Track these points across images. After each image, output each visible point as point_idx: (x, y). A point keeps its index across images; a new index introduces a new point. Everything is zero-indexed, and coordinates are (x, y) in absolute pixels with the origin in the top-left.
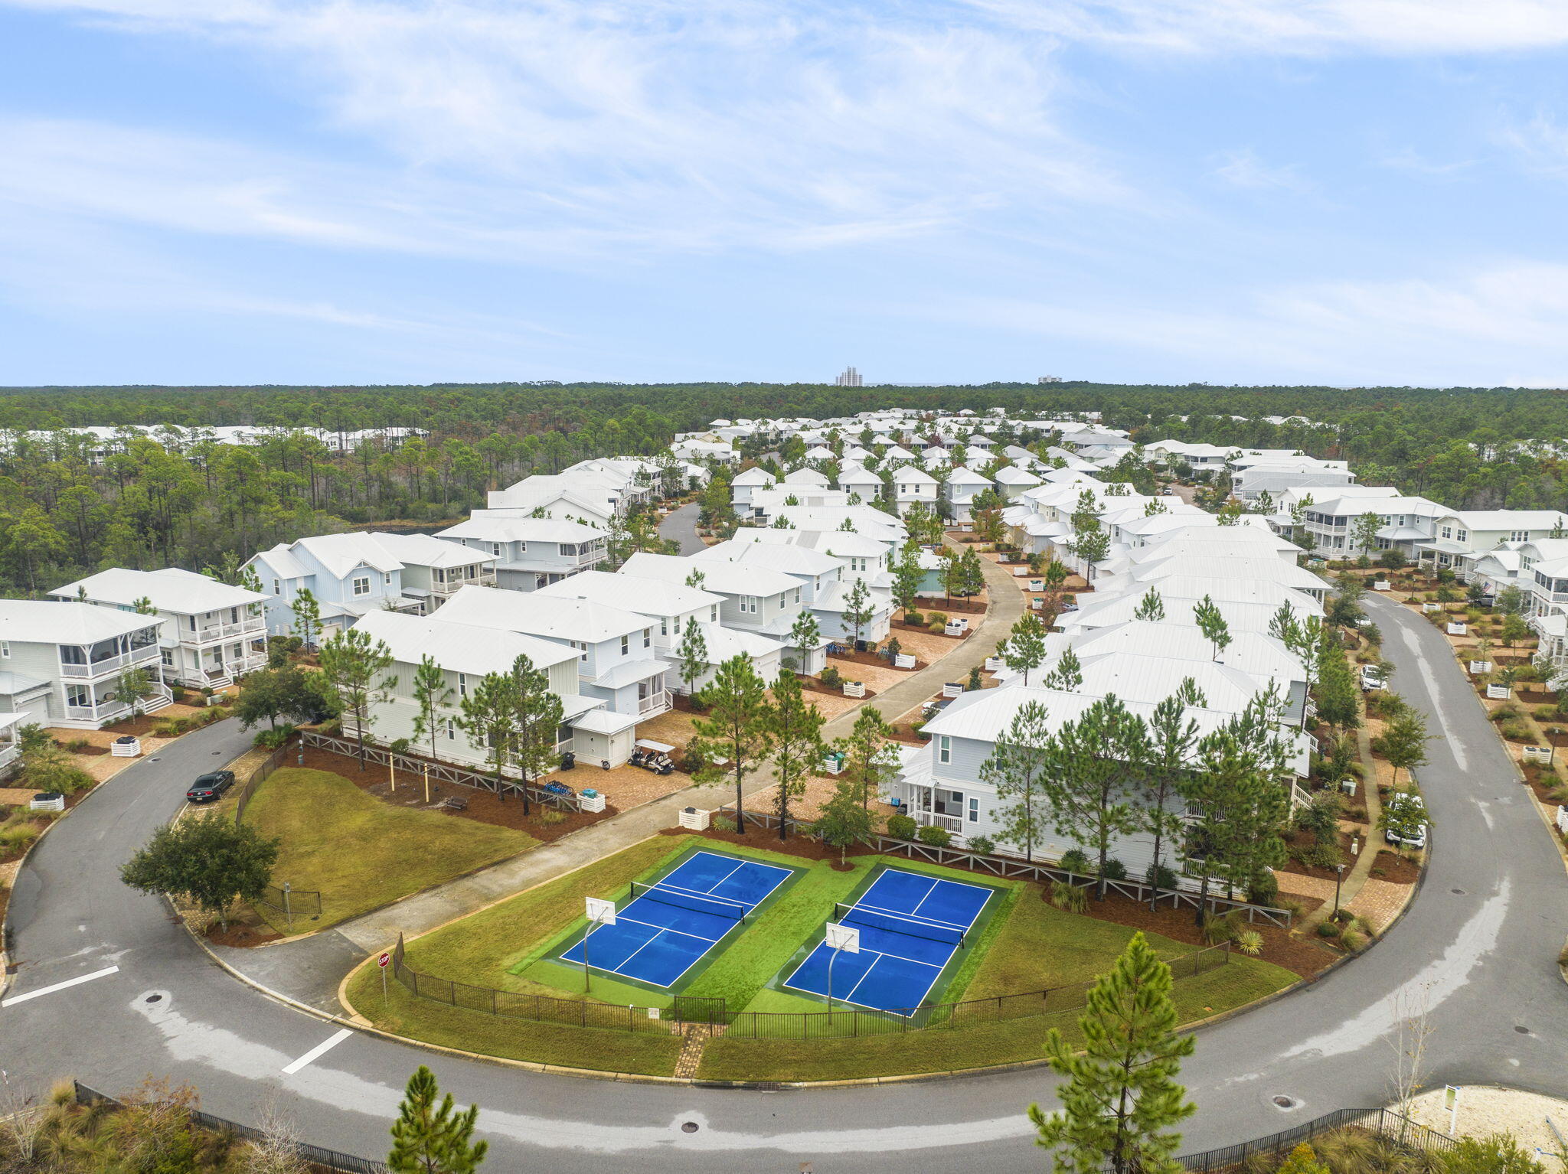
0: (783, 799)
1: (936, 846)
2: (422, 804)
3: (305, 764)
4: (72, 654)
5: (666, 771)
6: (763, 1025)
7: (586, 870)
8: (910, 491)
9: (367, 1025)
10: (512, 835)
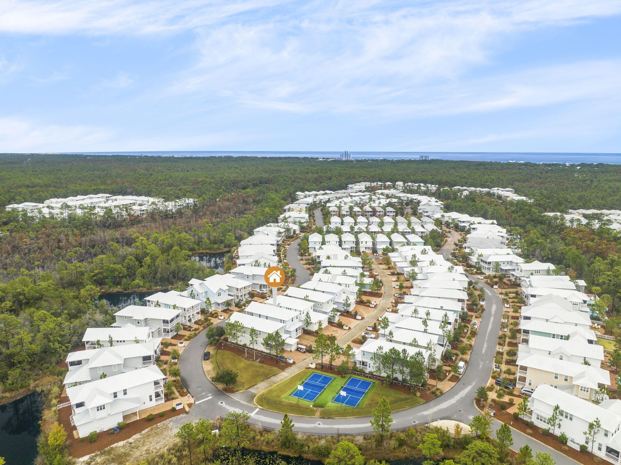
0: (331, 362)
1: (362, 373)
2: (253, 360)
3: (224, 350)
4: (165, 322)
5: (304, 352)
6: (330, 408)
7: (292, 377)
8: (364, 243)
9: (262, 408)
10: (275, 369)
